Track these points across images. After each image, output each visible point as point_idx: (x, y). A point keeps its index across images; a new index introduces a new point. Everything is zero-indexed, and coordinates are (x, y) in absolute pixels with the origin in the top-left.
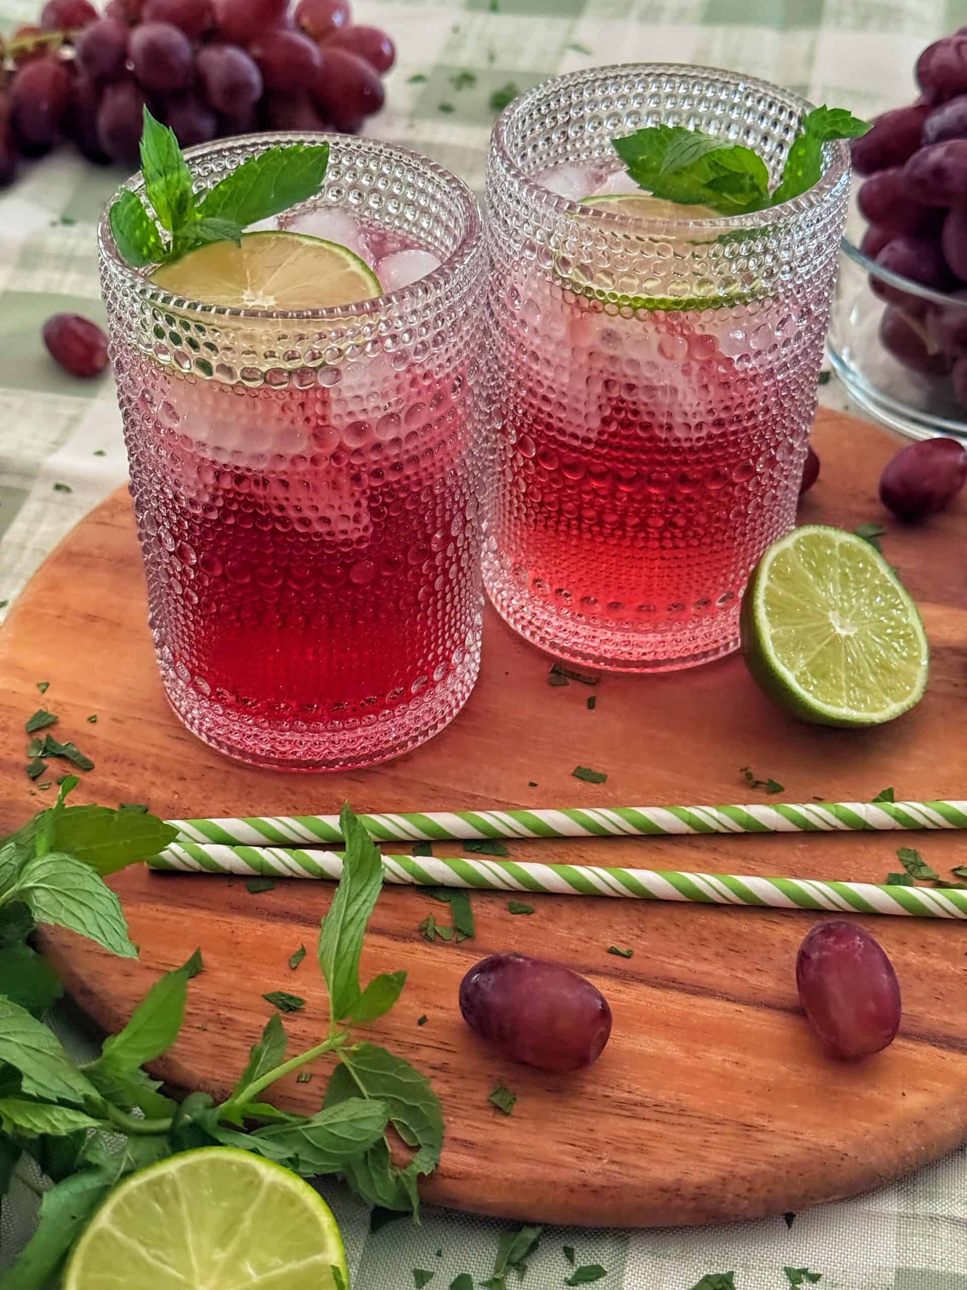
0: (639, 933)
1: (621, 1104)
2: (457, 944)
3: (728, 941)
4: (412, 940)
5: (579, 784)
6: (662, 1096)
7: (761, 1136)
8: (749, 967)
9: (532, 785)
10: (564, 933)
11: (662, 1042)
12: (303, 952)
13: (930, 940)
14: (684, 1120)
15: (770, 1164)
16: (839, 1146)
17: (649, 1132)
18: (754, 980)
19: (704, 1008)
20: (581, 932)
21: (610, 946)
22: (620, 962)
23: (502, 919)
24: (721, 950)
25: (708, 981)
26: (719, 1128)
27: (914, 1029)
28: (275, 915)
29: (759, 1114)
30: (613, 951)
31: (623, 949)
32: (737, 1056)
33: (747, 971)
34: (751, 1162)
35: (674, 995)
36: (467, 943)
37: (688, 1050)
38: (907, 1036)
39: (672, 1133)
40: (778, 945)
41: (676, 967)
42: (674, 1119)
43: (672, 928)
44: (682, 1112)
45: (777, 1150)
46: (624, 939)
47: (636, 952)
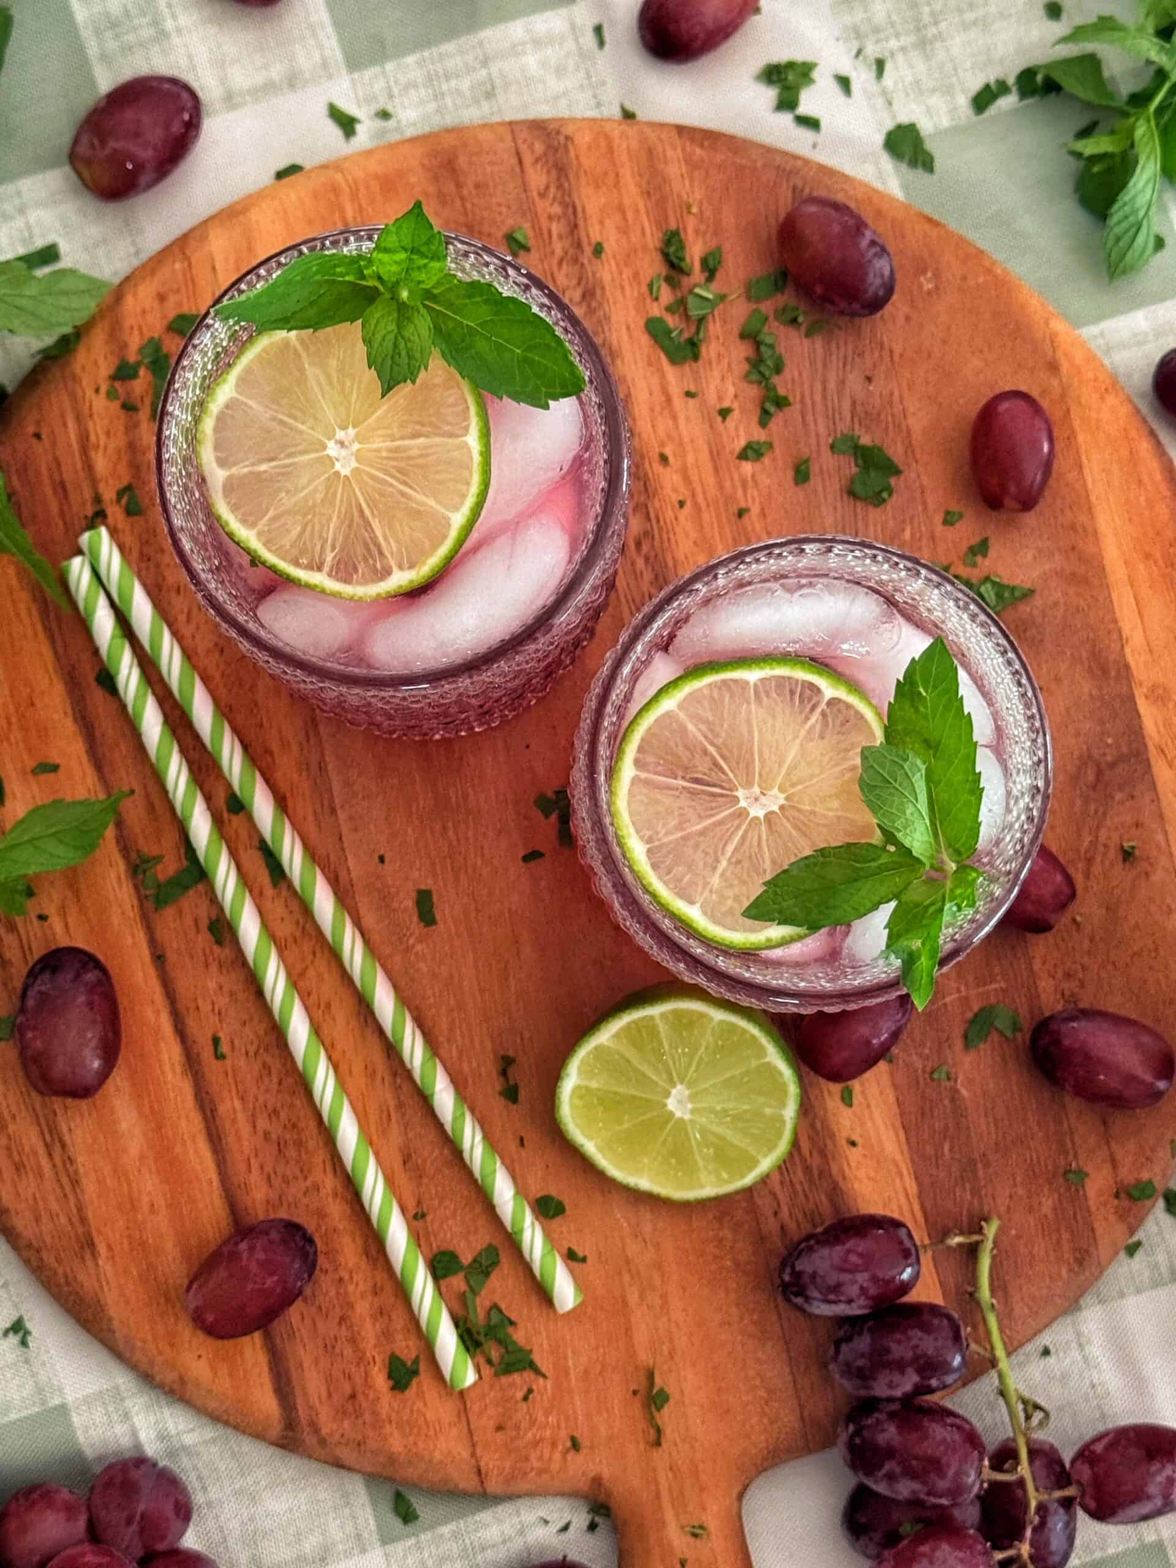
0: (251, 1053)
1: (54, 1129)
2: (142, 899)
3: (288, 1136)
4: (126, 857)
5: (410, 903)
6: (80, 1159)
7: (88, 1256)
8: (268, 1168)
9: (382, 859)
10: (212, 985)
11: (137, 1131)
12: (55, 768)
13: (394, 1317)
14: (68, 1189)
15: (66, 1277)
16: (116, 1324)
17: (39, 1167)
18: (255, 1177)
19: (196, 1152)
20: (223, 1001)
21: (221, 1035)
22: (207, 1053)
23: (196, 921)
24: (274, 1136)
25: (231, 1140)
26: (75, 1220)
27: (278, 1341)
28: (84, 718)
29: (110, 1248)
30: (216, 1041)
31: (224, 1048)
32: (160, 1202)
33: (262, 1168)
34: (58, 1260)
35: (196, 1118)
36: (150, 905)
37: (142, 1157)
38: (268, 1337)
39: (49, 1183)
40: (309, 1183)
41: (229, 1106)
42: (65, 1180)
43: (275, 1080)
44: (75, 1182)
45: (81, 1277)
46: (236, 1042)
47: (228, 1062)
